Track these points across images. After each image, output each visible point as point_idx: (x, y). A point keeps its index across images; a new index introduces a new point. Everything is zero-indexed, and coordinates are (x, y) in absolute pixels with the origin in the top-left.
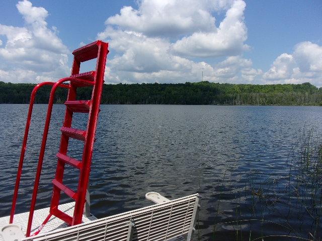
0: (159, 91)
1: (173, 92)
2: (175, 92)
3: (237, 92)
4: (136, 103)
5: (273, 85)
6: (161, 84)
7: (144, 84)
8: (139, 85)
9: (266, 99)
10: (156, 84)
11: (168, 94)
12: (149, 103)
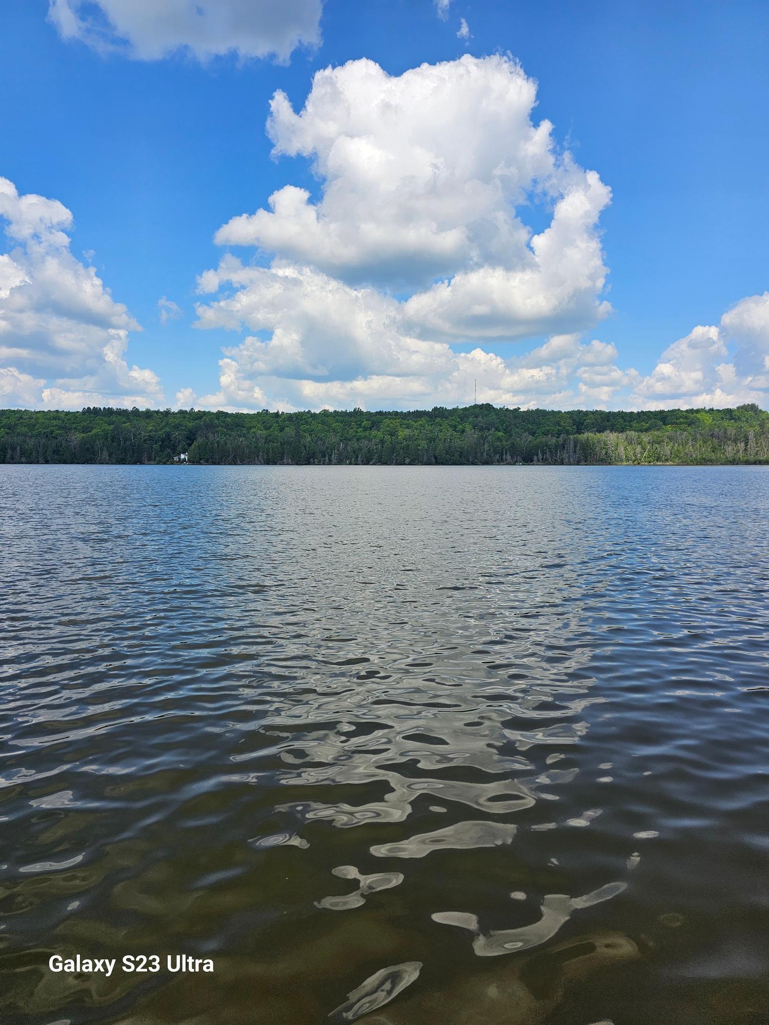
0: (365, 429)
1: (403, 433)
2: (407, 432)
3: (568, 433)
4: (308, 462)
5: (662, 412)
6: (369, 413)
7: (325, 413)
8: (314, 416)
9: (644, 449)
10: (357, 413)
11: (387, 437)
12: (340, 462)
